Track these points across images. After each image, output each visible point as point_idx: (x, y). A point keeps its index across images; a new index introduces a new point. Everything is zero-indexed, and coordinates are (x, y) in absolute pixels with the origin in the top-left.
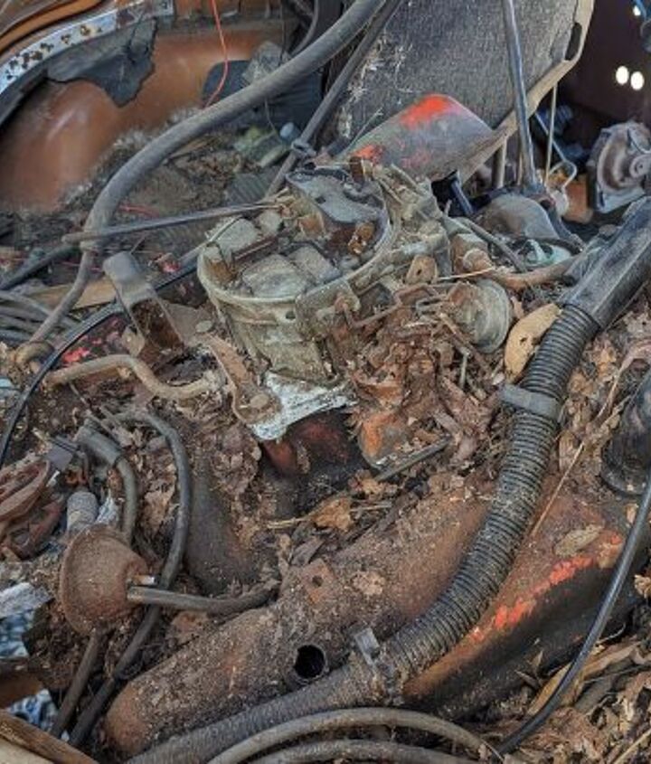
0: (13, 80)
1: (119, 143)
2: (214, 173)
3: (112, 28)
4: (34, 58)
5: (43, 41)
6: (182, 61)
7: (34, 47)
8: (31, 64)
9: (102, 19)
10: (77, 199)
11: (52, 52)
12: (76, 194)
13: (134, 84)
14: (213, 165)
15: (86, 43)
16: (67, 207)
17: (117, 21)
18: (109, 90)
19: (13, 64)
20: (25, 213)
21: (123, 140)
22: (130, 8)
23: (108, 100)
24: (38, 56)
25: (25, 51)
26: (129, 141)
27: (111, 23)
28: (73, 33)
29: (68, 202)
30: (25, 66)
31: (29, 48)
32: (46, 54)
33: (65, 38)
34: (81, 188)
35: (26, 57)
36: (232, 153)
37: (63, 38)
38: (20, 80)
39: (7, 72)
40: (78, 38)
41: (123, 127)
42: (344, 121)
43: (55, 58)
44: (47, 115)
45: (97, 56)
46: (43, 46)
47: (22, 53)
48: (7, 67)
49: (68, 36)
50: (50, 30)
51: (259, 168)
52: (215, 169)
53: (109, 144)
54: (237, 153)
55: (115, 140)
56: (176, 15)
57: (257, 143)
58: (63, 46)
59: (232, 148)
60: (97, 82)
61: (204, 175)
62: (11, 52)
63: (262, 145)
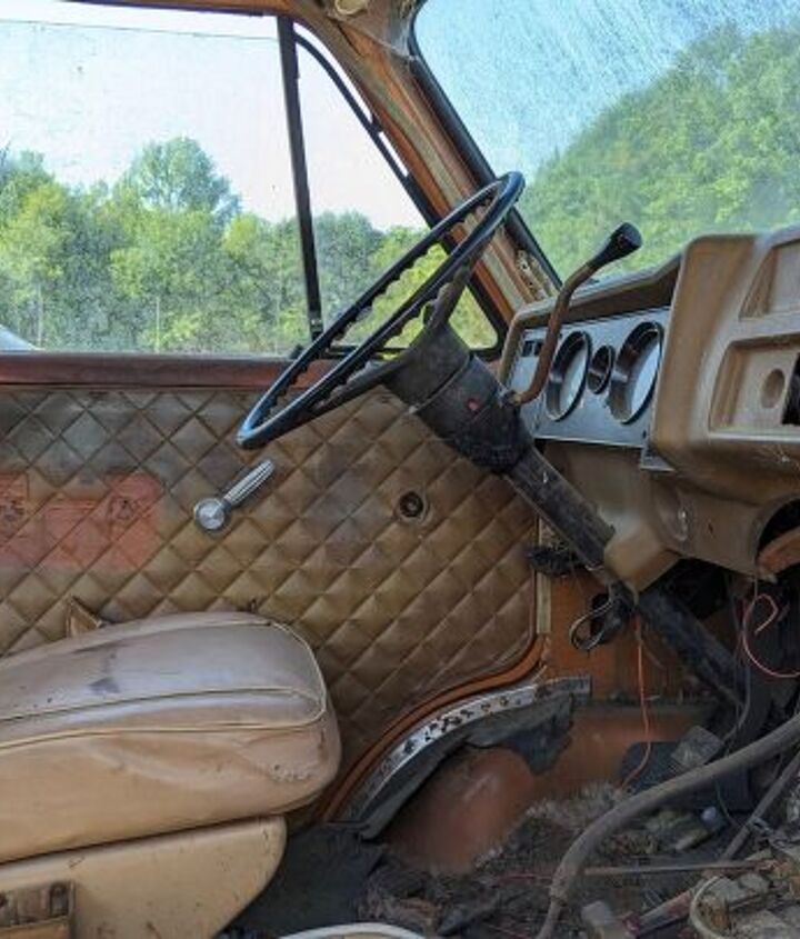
0: (430, 741)
1: (531, 811)
2: (626, 852)
3: (530, 701)
4: (452, 723)
5: (465, 707)
6: (597, 737)
7: (455, 712)
8: (450, 728)
9: (521, 692)
10: (487, 863)
11: (472, 718)
12: (487, 858)
13: (550, 755)
14: (625, 843)
15: (505, 713)
16: (478, 870)
17: (536, 695)
18: (528, 757)
19: (433, 727)
20: (434, 872)
21: (537, 809)
22: (549, 685)
23: (524, 767)
24: (458, 721)
25: (447, 715)
26: (541, 809)
27: (530, 697)
28: (493, 703)
29: (478, 865)
30: (443, 730)
31: (450, 713)
32: (465, 720)
33: (486, 706)
34: (492, 853)
35: (446, 721)
36: (644, 833)
37: (483, 706)
38: (437, 742)
39: (427, 734)
40: (497, 708)
41: (538, 796)
42: (793, 806)
43: (473, 724)
44: (466, 777)
45: (515, 726)
46: (463, 712)
47: (443, 717)
48: (427, 728)
49: (489, 706)
50: (472, 698)
51: (675, 851)
52: (627, 847)
53: (523, 811)
54: (650, 833)
55: (528, 808)
56: (591, 693)
57: (671, 825)
58: (483, 714)
59: (643, 828)
60: (516, 750)
61: (616, 852)
62: (432, 716)
63: (676, 827)
